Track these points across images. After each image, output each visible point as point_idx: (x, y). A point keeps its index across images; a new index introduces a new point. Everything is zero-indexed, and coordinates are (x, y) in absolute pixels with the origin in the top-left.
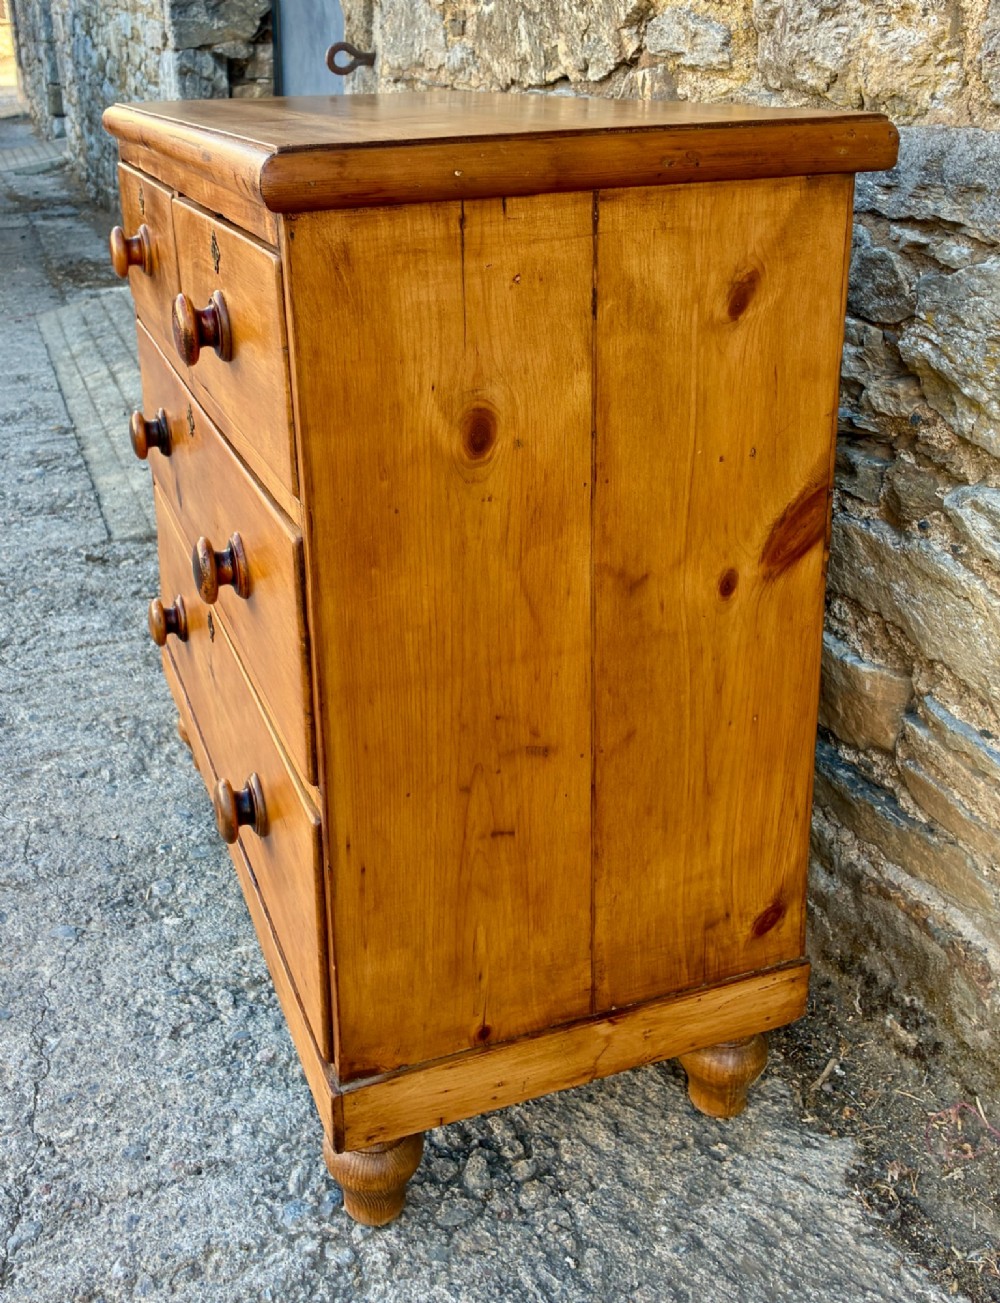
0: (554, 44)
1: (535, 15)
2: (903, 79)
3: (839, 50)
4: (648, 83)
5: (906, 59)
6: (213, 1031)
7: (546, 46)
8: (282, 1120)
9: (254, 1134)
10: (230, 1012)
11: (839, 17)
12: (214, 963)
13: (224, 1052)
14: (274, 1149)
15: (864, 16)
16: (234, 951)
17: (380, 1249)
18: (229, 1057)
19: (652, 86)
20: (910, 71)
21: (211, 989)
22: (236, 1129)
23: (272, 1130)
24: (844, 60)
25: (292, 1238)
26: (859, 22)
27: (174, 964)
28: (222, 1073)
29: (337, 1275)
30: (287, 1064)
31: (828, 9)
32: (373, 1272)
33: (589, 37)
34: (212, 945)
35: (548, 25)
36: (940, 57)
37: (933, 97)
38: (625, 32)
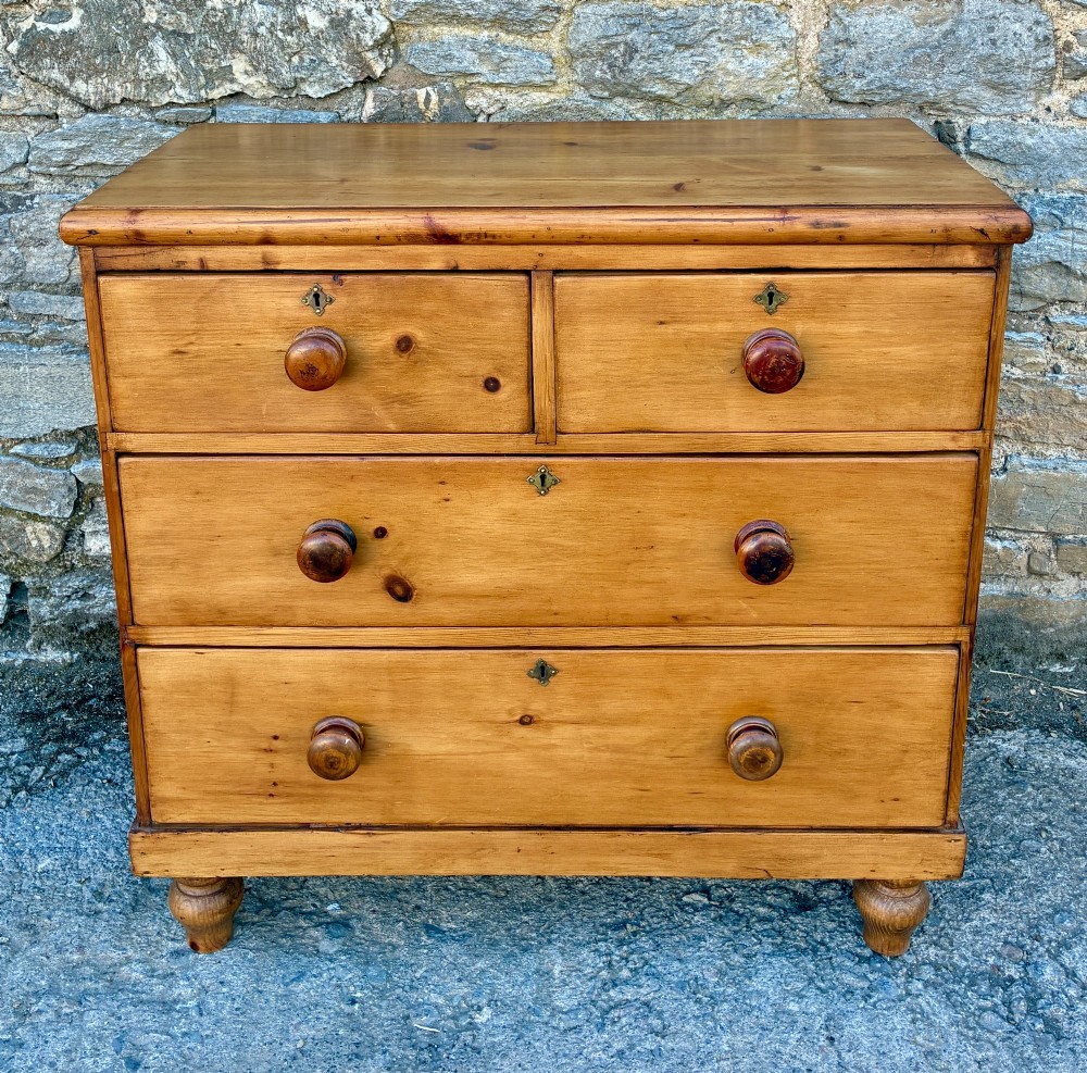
0: (224, 64)
1: (187, 36)
2: (758, 88)
3: (696, 72)
4: (434, 98)
5: (761, 76)
6: (668, 1007)
7: (207, 66)
8: (792, 977)
9: (802, 997)
10: (642, 991)
11: (692, 51)
12: (569, 992)
13: (698, 1001)
14: (819, 988)
15: (722, 50)
16: (557, 975)
17: (927, 948)
18: (706, 999)
19: (441, 101)
20: (763, 84)
21: (604, 1001)
22: (793, 1007)
23: (800, 985)
24: (700, 78)
25: (909, 994)
26: (718, 54)
27: (554, 1024)
28: (725, 1006)
29: (943, 977)
30: (727, 964)
31: (683, 45)
32: (944, 957)
33: (302, 59)
34: (539, 990)
35: (213, 46)
36: (786, 74)
37: (780, 98)
38: (369, 55)
